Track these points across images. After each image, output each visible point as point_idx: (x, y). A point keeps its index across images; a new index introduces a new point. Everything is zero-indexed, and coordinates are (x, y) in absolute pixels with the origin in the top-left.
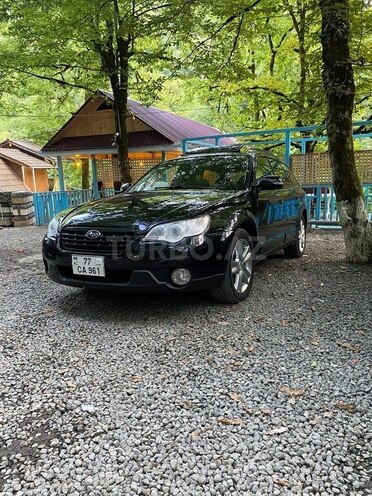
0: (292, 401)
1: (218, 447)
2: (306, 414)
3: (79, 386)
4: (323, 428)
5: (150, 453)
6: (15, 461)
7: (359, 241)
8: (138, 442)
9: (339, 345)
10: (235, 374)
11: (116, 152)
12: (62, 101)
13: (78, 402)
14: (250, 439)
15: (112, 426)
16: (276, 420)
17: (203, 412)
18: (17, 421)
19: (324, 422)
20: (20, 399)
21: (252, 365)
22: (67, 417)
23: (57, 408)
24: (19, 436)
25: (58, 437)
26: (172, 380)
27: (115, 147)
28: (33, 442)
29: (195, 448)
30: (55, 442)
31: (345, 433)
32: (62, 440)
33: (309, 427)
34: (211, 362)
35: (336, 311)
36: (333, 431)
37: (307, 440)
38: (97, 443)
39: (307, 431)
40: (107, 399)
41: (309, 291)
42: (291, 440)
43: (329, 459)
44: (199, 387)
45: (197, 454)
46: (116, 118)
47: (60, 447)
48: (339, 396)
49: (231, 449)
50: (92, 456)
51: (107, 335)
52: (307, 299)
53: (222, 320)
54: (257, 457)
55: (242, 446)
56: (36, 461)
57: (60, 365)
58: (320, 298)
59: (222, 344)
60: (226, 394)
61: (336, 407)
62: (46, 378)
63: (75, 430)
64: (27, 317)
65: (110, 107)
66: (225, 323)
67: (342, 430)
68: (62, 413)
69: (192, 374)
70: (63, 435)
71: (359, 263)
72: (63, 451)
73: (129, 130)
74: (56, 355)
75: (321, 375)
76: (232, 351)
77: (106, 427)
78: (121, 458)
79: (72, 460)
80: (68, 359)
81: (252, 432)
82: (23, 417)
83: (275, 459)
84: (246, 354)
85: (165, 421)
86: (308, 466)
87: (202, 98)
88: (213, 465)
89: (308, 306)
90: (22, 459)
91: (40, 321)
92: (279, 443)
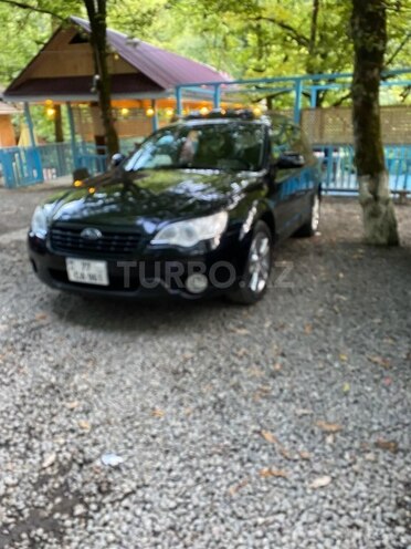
0: (330, 439)
1: (260, 507)
2: (347, 456)
3: (94, 427)
4: (367, 475)
5: (188, 519)
6: (37, 539)
7: (379, 221)
8: (172, 504)
9: (370, 360)
10: (265, 404)
11: (96, 98)
12: (21, 25)
13: (96, 450)
14: (293, 493)
15: (141, 483)
16: (317, 467)
17: (236, 457)
18: (30, 481)
19: (367, 466)
20: (28, 448)
21: (281, 390)
22: (88, 474)
23: (74, 460)
24: (36, 503)
25: (82, 501)
26: (198, 414)
27: (94, 93)
28: (54, 511)
29: (236, 509)
30: (79, 509)
31: (390, 480)
32: (87, 506)
33: (352, 475)
34: (237, 387)
35: (360, 312)
36: (378, 478)
37: (353, 493)
38: (127, 508)
39: (351, 479)
40: (130, 444)
41: (329, 285)
42: (336, 493)
43: (379, 517)
44: (228, 423)
45: (240, 518)
46: (94, 56)
47: (86, 517)
48: (378, 431)
49: (275, 509)
50: (125, 527)
51: (114, 351)
52: (327, 295)
53: (240, 327)
54: (304, 518)
55: (286, 504)
56: (61, 538)
57: (67, 396)
58: (341, 294)
59: (245, 360)
60: (259, 432)
61: (377, 445)
62: (53, 415)
63: (100, 490)
64: (17, 326)
65: (85, 41)
66: (243, 332)
67: (386, 476)
68: (81, 465)
69: (219, 405)
70: (87, 499)
71: (378, 246)
72: (90, 522)
73: (111, 71)
74: (61, 381)
75: (356, 402)
76: (256, 371)
77: (134, 485)
78: (158, 528)
79: (102, 535)
80: (75, 387)
81: (294, 483)
82: (36, 475)
83: (323, 521)
84: (273, 375)
85: (198, 473)
86: (358, 527)
87: (195, 28)
88: (260, 533)
89: (331, 305)
90: (45, 536)
91: (35, 331)
92: (324, 498)
